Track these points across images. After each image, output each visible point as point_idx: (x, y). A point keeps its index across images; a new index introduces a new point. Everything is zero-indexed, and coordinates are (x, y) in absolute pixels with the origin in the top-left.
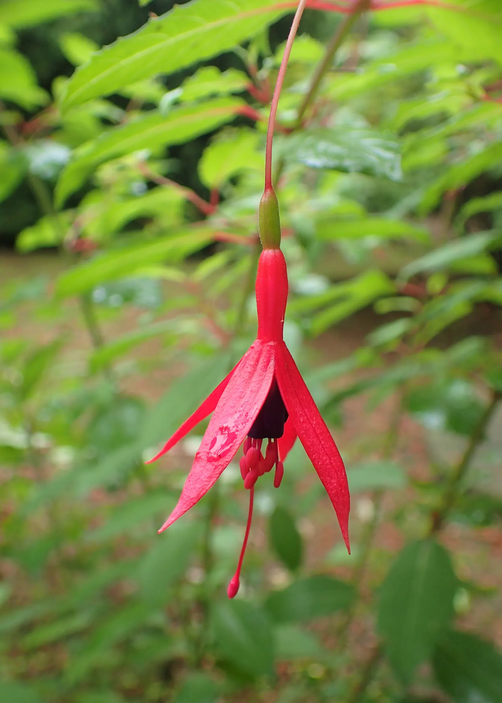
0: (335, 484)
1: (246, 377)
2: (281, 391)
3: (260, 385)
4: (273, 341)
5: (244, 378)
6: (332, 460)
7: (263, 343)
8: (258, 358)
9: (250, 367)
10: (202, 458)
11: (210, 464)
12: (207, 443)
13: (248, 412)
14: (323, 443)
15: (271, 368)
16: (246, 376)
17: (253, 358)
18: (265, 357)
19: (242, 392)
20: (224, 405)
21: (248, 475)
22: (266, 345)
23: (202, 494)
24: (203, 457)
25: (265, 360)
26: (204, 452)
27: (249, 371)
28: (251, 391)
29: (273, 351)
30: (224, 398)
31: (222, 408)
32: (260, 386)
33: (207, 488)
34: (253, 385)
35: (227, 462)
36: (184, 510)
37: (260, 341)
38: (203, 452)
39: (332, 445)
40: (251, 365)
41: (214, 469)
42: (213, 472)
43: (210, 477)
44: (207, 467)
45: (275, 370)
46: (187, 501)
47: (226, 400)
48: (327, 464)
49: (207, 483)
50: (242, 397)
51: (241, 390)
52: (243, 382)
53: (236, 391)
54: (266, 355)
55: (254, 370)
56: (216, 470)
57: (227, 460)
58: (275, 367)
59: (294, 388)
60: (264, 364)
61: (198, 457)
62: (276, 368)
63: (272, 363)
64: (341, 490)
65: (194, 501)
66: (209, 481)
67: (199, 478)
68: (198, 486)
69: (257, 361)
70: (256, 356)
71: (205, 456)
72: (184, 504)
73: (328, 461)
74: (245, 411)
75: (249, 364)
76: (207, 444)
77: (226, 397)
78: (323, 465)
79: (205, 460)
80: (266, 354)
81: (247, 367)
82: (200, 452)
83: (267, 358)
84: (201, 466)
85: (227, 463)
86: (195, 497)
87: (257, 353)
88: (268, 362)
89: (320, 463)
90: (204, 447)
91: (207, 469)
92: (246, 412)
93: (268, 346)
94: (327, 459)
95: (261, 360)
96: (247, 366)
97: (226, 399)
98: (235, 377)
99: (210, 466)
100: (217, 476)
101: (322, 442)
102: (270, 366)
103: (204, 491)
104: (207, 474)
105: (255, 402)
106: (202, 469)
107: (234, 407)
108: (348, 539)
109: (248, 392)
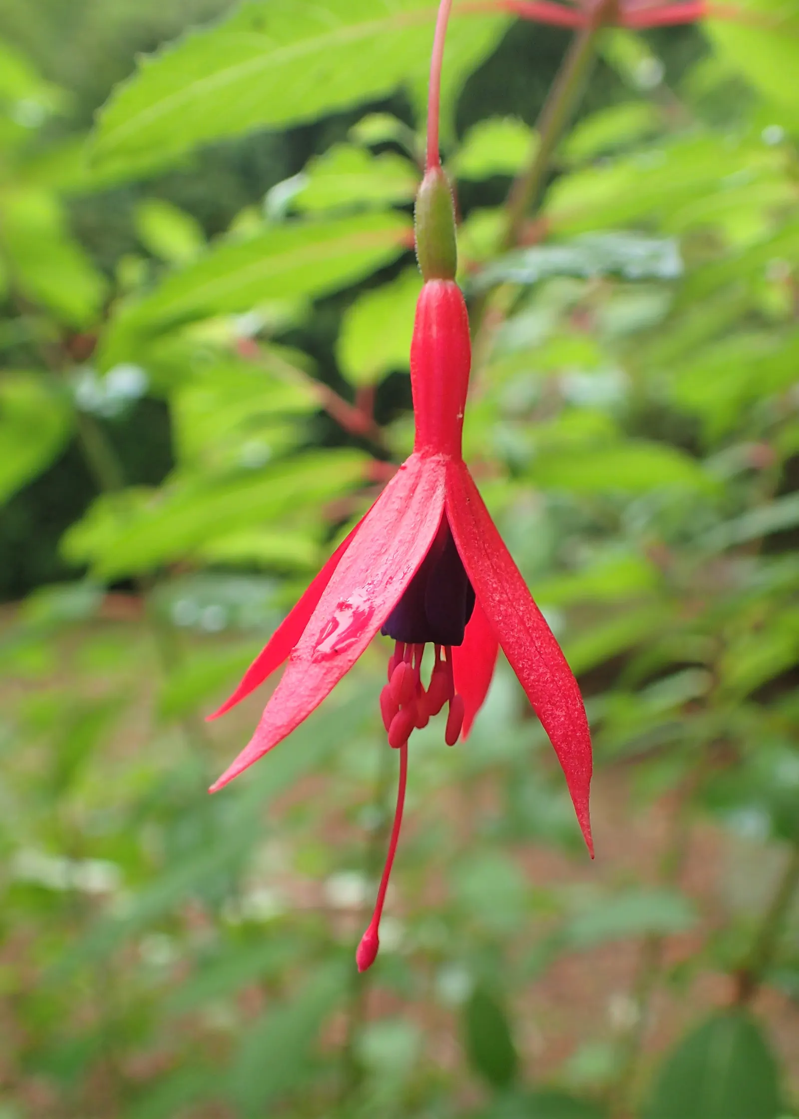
0: (562, 719)
1: (391, 519)
2: (457, 541)
3: (416, 530)
4: (443, 453)
5: (387, 521)
6: (556, 676)
7: (423, 457)
8: (413, 484)
9: (399, 501)
10: (303, 658)
11: (316, 666)
12: (313, 633)
13: (392, 576)
14: (538, 644)
15: (438, 499)
16: (391, 516)
17: (405, 485)
18: (426, 482)
19: (384, 545)
20: (347, 569)
21: (396, 719)
22: (428, 460)
23: (298, 718)
24: (304, 656)
25: (427, 488)
26: (307, 647)
27: (397, 508)
28: (400, 541)
29: (443, 470)
30: (349, 558)
31: (345, 574)
32: (417, 532)
33: (310, 707)
34: (404, 531)
35: (350, 661)
36: (264, 749)
37: (419, 455)
38: (303, 648)
39: (557, 653)
40: (401, 498)
41: (325, 674)
42: (323, 679)
43: (316, 689)
44: (312, 672)
45: (445, 503)
46: (270, 731)
47: (351, 561)
48: (546, 682)
49: (310, 699)
50: (383, 552)
51: (381, 541)
52: (385, 528)
53: (373, 543)
54: (429, 478)
55: (406, 507)
56: (329, 676)
57: (350, 658)
58: (445, 498)
59: (484, 543)
60: (425, 493)
61: (295, 657)
62: (447, 500)
63: (440, 492)
64: (574, 731)
65: (283, 731)
66: (314, 696)
67: (295, 691)
68: (292, 704)
69: (413, 490)
70: (410, 482)
71: (308, 654)
72: (264, 738)
73: (548, 676)
74: (387, 576)
75: (398, 497)
76: (313, 635)
77: (352, 556)
78: (538, 681)
79: (308, 661)
80: (429, 476)
81: (394, 502)
82: (299, 648)
83: (432, 484)
84: (299, 672)
85: (350, 664)
86: (285, 724)
87: (413, 476)
88: (433, 489)
89: (532, 678)
90: (307, 640)
91: (311, 676)
92: (389, 576)
93: (433, 462)
94: (546, 673)
95: (419, 489)
96: (394, 500)
97: (351, 559)
98: (370, 521)
99: (316, 670)
100: (329, 686)
101: (536, 642)
102: (437, 497)
103: (303, 714)
104: (310, 683)
105: (407, 558)
106: (300, 676)
107: (367, 571)
108: (589, 827)
109: (396, 543)
